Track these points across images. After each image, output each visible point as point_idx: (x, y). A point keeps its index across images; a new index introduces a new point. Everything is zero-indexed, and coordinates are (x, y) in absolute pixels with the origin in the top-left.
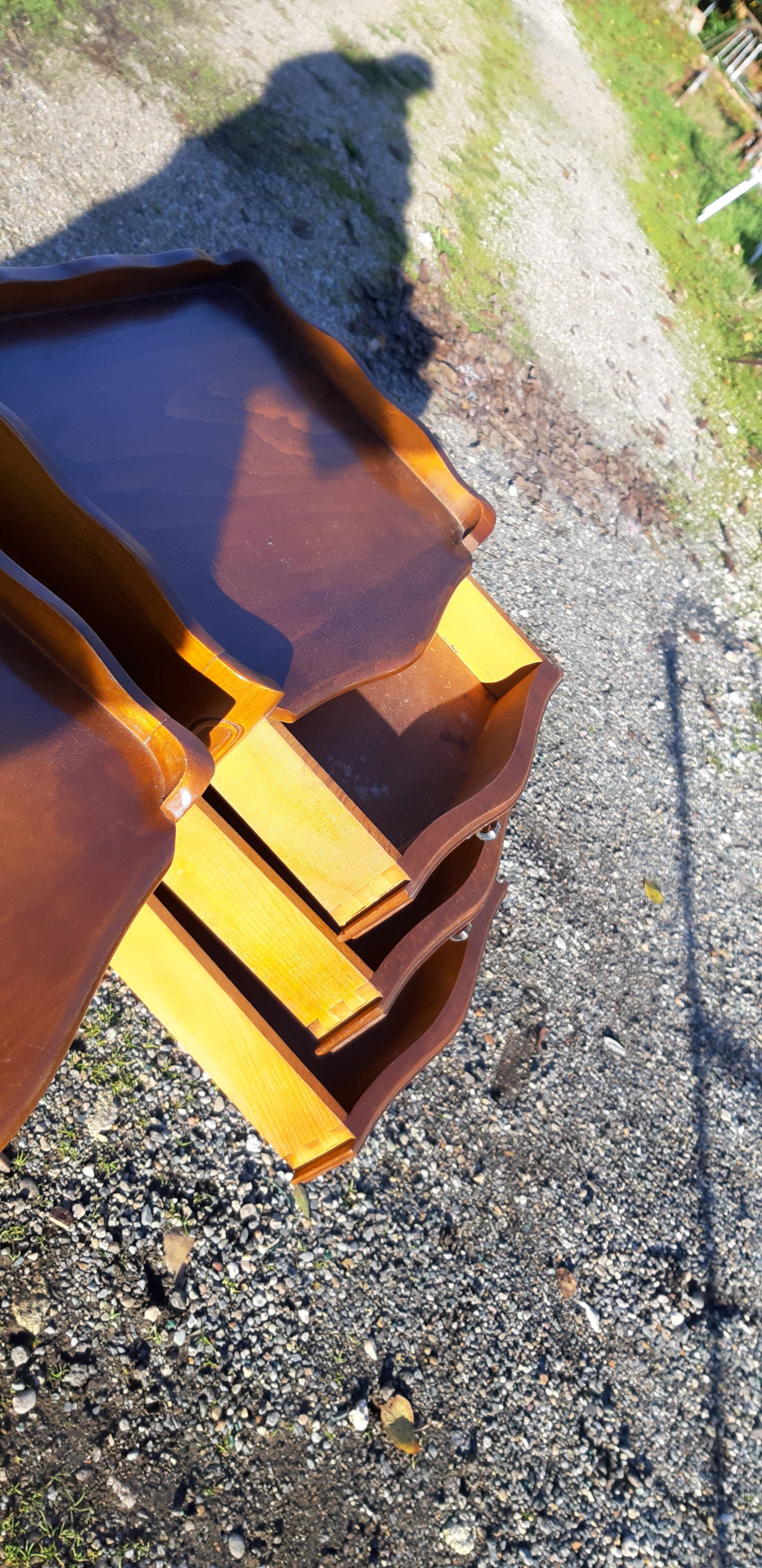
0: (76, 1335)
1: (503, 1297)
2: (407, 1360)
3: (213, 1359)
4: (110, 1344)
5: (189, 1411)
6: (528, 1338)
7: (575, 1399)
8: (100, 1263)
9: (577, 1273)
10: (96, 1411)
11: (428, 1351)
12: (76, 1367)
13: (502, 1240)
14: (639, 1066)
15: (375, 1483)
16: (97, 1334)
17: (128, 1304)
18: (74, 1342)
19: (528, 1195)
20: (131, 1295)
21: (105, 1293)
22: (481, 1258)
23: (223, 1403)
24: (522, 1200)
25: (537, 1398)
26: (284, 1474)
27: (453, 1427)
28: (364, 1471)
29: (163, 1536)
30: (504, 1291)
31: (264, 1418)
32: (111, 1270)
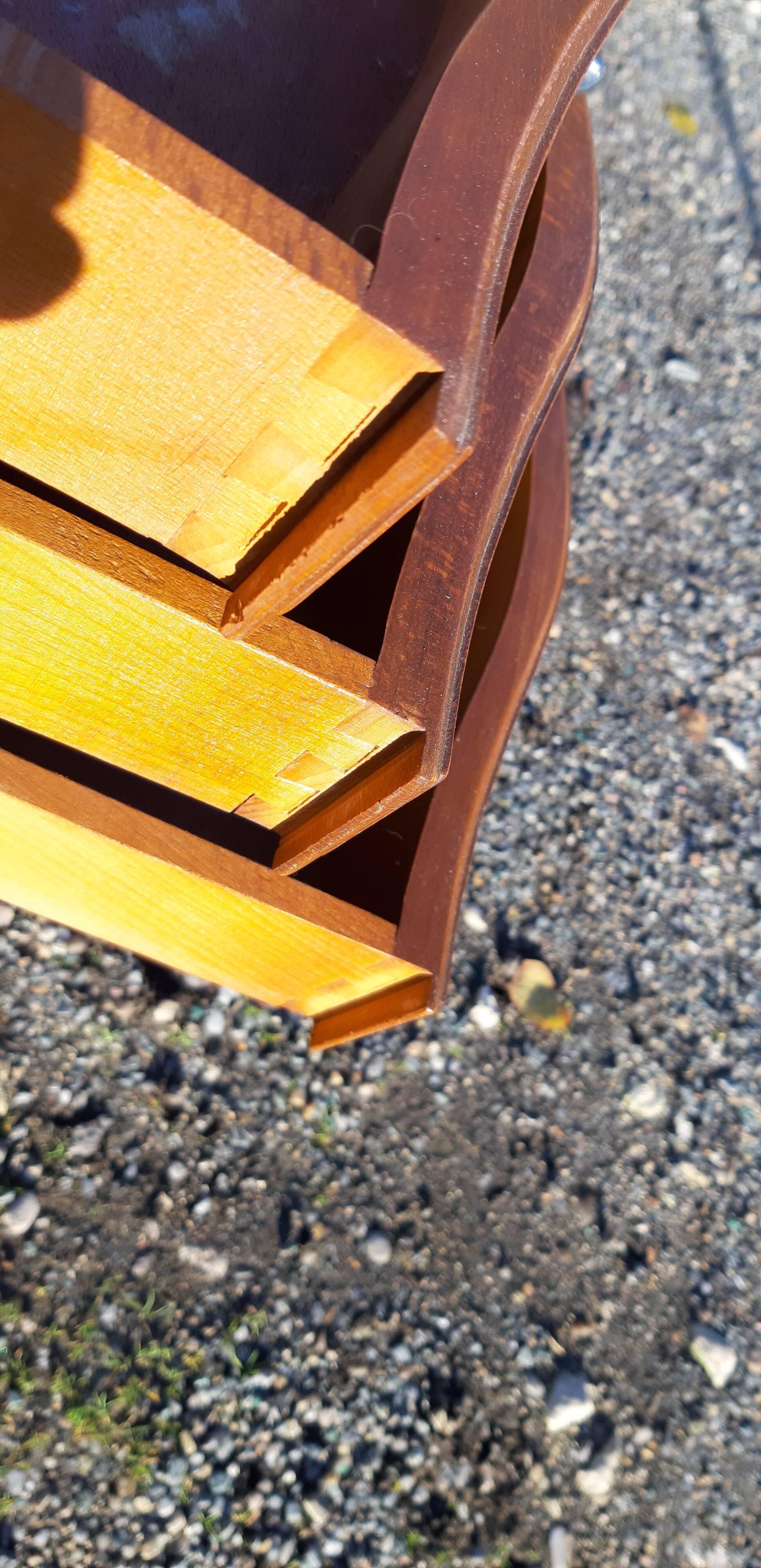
0: (65, 1086)
1: (620, 777)
2: (524, 909)
3: (271, 1030)
4: (119, 1075)
5: (260, 1111)
6: (664, 815)
7: (738, 864)
8: (63, 975)
9: (703, 704)
10: (131, 1172)
11: (546, 887)
12: (80, 1131)
13: (602, 701)
14: (719, 388)
15: (526, 1081)
16: (96, 1071)
17: (125, 1013)
18: (65, 1097)
19: (620, 626)
20: (125, 998)
21: (85, 1013)
22: (580, 737)
23: (303, 1081)
24: (613, 637)
25: (695, 885)
26: (410, 1126)
27: (602, 967)
28: (509, 1073)
29: (279, 1286)
30: (619, 767)
31: (364, 1073)
32: (84, 977)
